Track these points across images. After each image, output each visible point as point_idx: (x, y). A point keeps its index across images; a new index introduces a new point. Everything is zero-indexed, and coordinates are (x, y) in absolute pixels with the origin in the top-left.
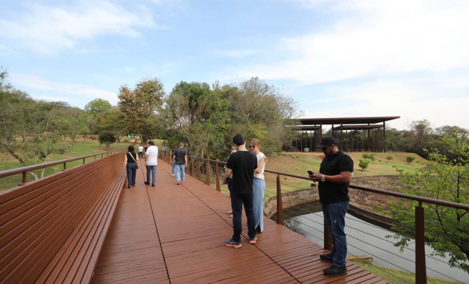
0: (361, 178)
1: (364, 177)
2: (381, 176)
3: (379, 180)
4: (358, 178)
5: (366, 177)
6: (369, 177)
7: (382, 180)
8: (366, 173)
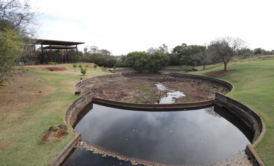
0: (86, 80)
1: (88, 80)
2: (95, 77)
3: (95, 80)
4: (85, 81)
5: (89, 79)
6: (90, 79)
7: (96, 80)
8: (86, 77)
